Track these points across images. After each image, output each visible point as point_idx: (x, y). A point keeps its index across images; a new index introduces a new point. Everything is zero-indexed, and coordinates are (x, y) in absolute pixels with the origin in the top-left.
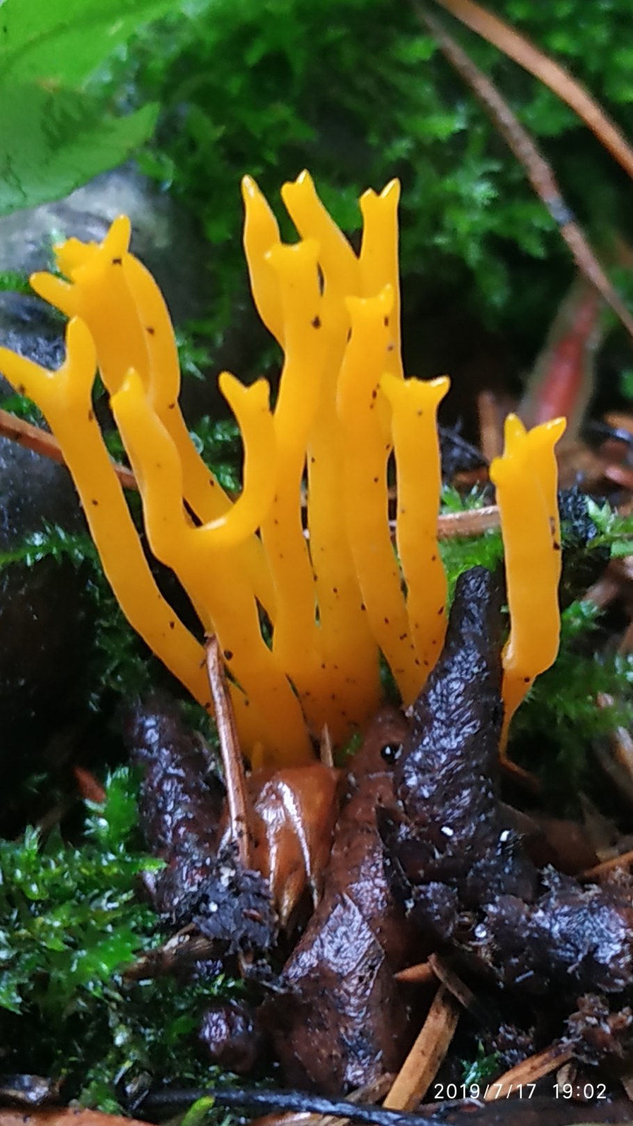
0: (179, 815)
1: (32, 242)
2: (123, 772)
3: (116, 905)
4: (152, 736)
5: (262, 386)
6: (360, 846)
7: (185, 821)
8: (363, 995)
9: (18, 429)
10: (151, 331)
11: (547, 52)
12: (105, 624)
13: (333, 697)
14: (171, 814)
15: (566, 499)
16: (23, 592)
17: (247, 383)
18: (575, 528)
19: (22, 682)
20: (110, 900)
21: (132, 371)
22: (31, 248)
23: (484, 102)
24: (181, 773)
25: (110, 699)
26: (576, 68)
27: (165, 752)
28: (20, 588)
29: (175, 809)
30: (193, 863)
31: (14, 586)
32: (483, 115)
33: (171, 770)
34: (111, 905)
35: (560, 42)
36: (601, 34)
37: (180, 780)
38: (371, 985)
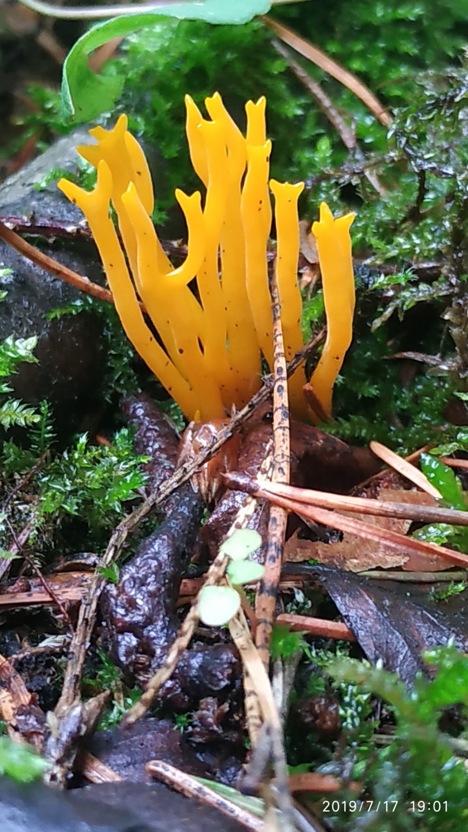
0: (156, 446)
1: (69, 161)
2: (125, 432)
3: (127, 466)
4: (140, 412)
5: (197, 195)
6: (254, 451)
7: (160, 449)
8: (257, 518)
9: (58, 269)
10: (139, 173)
11: (350, 70)
12: (113, 352)
13: (237, 390)
14: (152, 446)
15: (358, 269)
16: (70, 331)
17: (189, 193)
18: (362, 279)
19: (71, 378)
20: (124, 464)
21: (131, 183)
22: (68, 164)
23: (314, 95)
24: (156, 428)
25: (116, 396)
26: (364, 78)
27: (147, 418)
28: (69, 329)
29: (154, 444)
30: (164, 467)
31: (66, 327)
32: (315, 103)
33: (151, 427)
34: (124, 466)
35: (356, 65)
36: (381, 61)
37: (156, 431)
38: (260, 513)
